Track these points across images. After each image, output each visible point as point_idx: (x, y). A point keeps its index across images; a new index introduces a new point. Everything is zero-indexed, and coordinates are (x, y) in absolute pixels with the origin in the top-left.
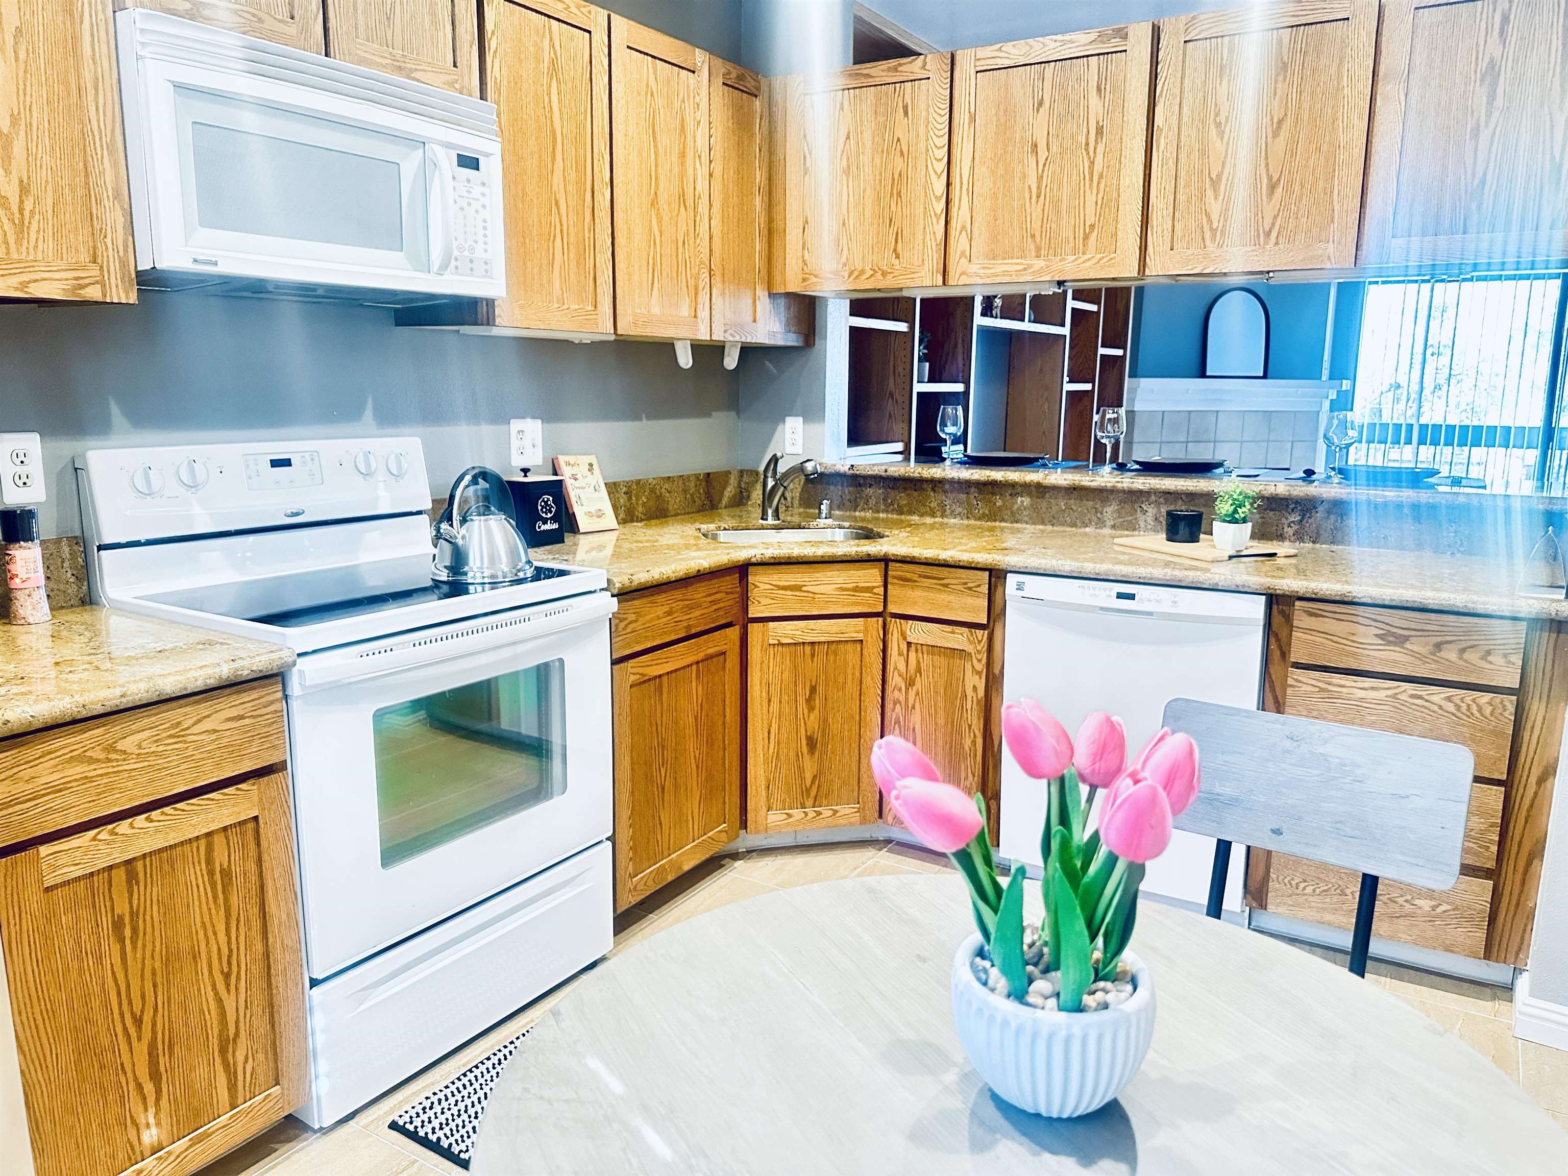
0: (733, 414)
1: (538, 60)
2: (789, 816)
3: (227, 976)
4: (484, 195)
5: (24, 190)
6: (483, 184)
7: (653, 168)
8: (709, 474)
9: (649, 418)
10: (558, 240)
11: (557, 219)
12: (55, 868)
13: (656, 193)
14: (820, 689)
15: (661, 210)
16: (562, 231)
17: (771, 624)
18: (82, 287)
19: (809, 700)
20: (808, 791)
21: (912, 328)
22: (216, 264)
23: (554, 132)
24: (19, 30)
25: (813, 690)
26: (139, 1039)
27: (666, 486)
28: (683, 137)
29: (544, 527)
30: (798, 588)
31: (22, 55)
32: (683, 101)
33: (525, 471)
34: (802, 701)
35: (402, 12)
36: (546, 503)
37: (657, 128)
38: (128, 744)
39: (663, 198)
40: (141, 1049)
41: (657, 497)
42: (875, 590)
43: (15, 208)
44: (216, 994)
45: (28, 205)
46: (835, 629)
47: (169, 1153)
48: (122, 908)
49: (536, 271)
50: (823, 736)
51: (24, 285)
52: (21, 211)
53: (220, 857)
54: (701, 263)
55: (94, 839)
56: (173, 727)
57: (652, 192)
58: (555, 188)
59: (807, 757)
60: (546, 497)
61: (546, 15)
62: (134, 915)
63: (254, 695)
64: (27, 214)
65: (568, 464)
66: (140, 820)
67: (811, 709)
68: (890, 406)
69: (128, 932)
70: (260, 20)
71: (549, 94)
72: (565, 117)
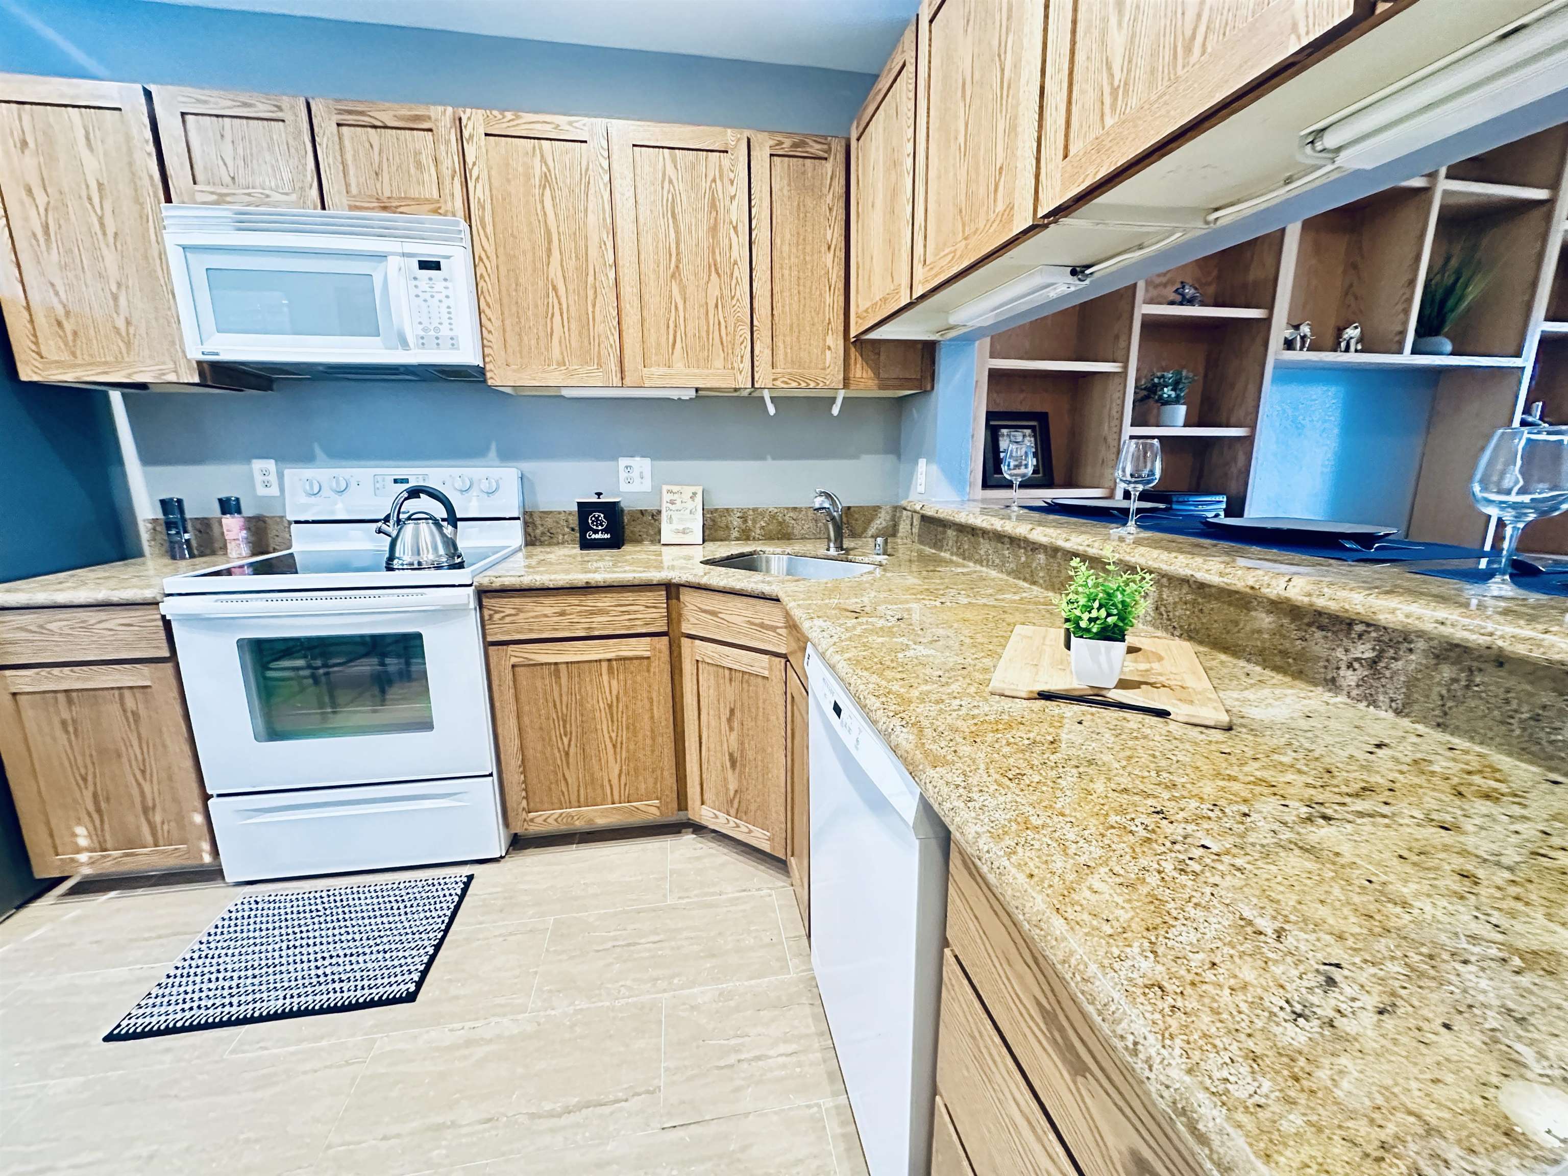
0: (892, 458)
1: (528, 177)
2: (716, 817)
3: (143, 772)
4: (446, 288)
5: (128, 323)
6: (445, 280)
7: (673, 246)
8: (849, 508)
9: (774, 459)
10: (557, 317)
11: (556, 301)
12: (15, 684)
13: (677, 267)
14: (738, 713)
15: (684, 280)
16: (561, 309)
17: (697, 642)
18: (164, 374)
19: (729, 720)
20: (732, 801)
21: (1126, 367)
22: (217, 354)
23: (548, 232)
24: (116, 234)
25: (732, 711)
26: (86, 788)
27: (791, 514)
28: (714, 214)
29: (593, 536)
30: (714, 613)
31: (119, 247)
32: (714, 180)
33: (599, 494)
34: (724, 719)
35: (389, 166)
36: (597, 519)
37: (678, 210)
38: (53, 626)
39: (687, 271)
40: (88, 794)
41: (780, 523)
42: (779, 631)
43: (124, 334)
44: (137, 780)
45: (132, 330)
46: (745, 660)
47: (109, 856)
48: (66, 715)
49: (533, 342)
50: (742, 756)
51: (130, 375)
52: (128, 334)
53: (130, 703)
54: (738, 320)
55: (38, 674)
56: (83, 622)
57: (673, 265)
58: (552, 275)
59: (730, 771)
60: (597, 514)
61: (534, 138)
62: (74, 721)
63: (138, 613)
64: (131, 336)
65: (668, 491)
66: (66, 670)
67: (731, 729)
68: (1103, 452)
69: (71, 729)
70: (268, 196)
71: (542, 202)
72: (561, 217)
